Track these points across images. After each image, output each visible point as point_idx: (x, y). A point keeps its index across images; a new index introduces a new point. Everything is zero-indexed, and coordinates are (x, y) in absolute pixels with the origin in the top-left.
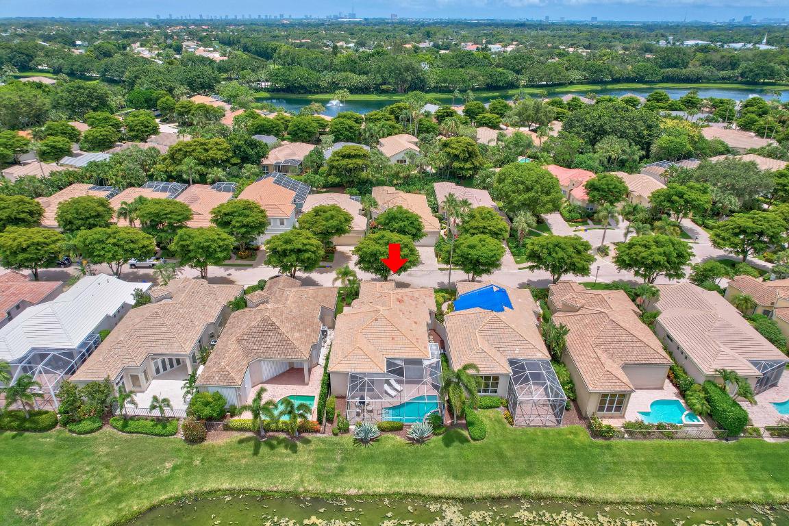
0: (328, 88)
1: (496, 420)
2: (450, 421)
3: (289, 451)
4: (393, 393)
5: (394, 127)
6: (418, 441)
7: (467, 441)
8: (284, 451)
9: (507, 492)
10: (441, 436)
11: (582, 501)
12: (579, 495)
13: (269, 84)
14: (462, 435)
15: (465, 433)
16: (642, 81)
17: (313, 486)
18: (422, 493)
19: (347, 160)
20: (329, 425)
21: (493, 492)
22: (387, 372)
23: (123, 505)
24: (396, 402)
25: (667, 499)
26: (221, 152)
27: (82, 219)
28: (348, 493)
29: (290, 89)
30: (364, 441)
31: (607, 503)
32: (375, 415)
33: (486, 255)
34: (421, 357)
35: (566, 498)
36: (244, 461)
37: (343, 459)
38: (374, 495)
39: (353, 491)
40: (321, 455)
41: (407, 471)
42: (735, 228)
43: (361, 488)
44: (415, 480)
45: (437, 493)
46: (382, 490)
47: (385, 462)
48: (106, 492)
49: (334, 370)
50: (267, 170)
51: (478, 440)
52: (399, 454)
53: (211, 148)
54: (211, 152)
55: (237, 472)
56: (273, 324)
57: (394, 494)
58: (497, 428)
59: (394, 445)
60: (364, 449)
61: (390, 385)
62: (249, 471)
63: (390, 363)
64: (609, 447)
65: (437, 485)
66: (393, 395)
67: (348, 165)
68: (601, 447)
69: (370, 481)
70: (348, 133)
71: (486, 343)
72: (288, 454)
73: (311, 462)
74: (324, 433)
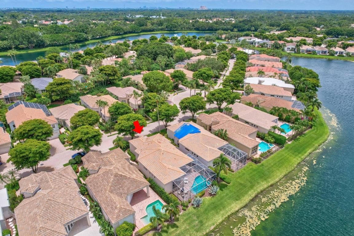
3: (175, 228)
5: (60, 66)
7: (227, 185)
8: (173, 230)
9: (253, 195)
11: (272, 186)
12: (270, 184)
15: (224, 183)
16: (134, 33)
18: (233, 212)
21: (250, 198)
22: (186, 173)
25: (287, 172)
28: (211, 229)
30: (198, 206)
31: (277, 182)
35: (267, 187)
39: (212, 227)
40: (188, 222)
41: (222, 208)
42: (229, 81)
43: (214, 224)
44: (227, 209)
45: (237, 209)
46: (220, 220)
47: (213, 209)
51: (230, 183)
52: (213, 203)
57: (225, 219)
58: (231, 176)
59: (208, 201)
60: (200, 209)
63: (183, 169)
64: (262, 165)
65: (235, 206)
67: (62, 88)
68: (261, 166)
69: (215, 220)
72: (176, 229)
73: (188, 227)
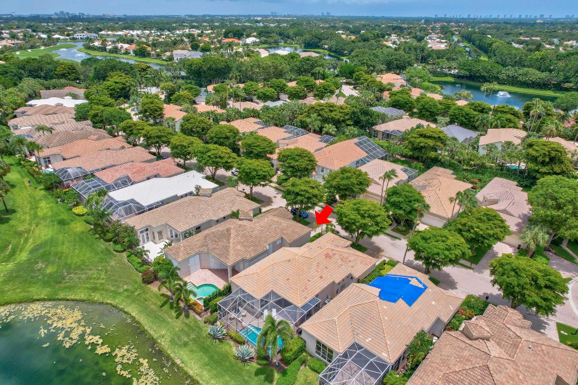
0: (506, 80)
6: (240, 358)
7: (272, 382)
8: (174, 314)
10: (259, 366)
13: (457, 71)
14: (273, 376)
15: (277, 376)
17: (164, 344)
19: (422, 139)
20: (209, 314)
22: (261, 299)
23: (94, 294)
26: (341, 114)
27: (217, 138)
28: (176, 361)
29: (471, 77)
36: (153, 307)
37: (194, 340)
38: (186, 373)
39: (178, 362)
40: (186, 329)
43: (183, 363)
46: (191, 373)
47: (211, 358)
48: (94, 283)
49: (233, 280)
50: (377, 134)
52: (223, 358)
53: (335, 110)
54: (334, 113)
55: (145, 310)
56: (230, 234)
57: (195, 380)
59: (227, 351)
60: (209, 342)
62: (150, 314)
69: (191, 363)
70: (463, 118)
72: (173, 317)
73: (177, 329)
74: (201, 318)
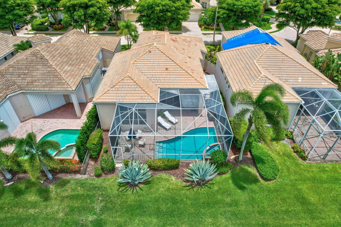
1: (284, 154)
2: (233, 157)
4: (167, 125)
6: (198, 184)
7: (256, 181)
14: (250, 173)
15: (252, 170)
20: (92, 163)
22: (160, 102)
24: (171, 135)
30: (132, 185)
32: (146, 150)
33: (250, 5)
34: (197, 87)
37: (104, 209)
40: (76, 204)
49: (99, 101)
51: (270, 180)
52: (174, 201)
56: (42, 58)
58: (288, 163)
59: (168, 189)
60: (131, 196)
61: (164, 117)
63: (163, 93)
66: (168, 128)
71: (266, 71)
73: (61, 215)
74: (85, 174)
